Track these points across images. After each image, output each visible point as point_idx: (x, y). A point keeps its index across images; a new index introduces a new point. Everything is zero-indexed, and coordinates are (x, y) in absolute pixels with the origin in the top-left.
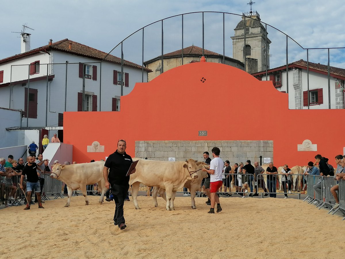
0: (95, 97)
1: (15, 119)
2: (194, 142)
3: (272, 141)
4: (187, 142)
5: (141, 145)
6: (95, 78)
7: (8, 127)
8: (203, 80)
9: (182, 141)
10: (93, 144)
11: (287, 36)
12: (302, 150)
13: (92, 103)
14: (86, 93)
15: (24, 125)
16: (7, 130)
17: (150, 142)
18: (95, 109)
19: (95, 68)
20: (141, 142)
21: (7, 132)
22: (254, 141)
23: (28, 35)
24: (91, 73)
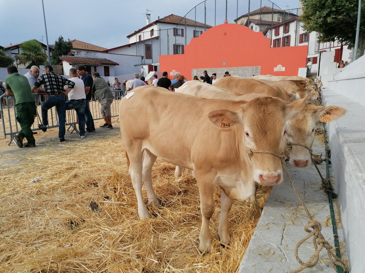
0: (183, 46)
1: (138, 60)
2: (220, 68)
3: (260, 67)
4: (216, 68)
5: (194, 71)
6: (183, 36)
7: (135, 65)
8: (225, 34)
9: (214, 68)
10: (172, 71)
11: (273, 3)
12: (276, 71)
13: (181, 49)
14: (176, 44)
15: (143, 63)
16: (135, 66)
17: (198, 69)
18: (183, 53)
19: (182, 30)
20: (194, 69)
21: (134, 67)
22: (251, 67)
23: (149, 15)
24: (180, 33)
